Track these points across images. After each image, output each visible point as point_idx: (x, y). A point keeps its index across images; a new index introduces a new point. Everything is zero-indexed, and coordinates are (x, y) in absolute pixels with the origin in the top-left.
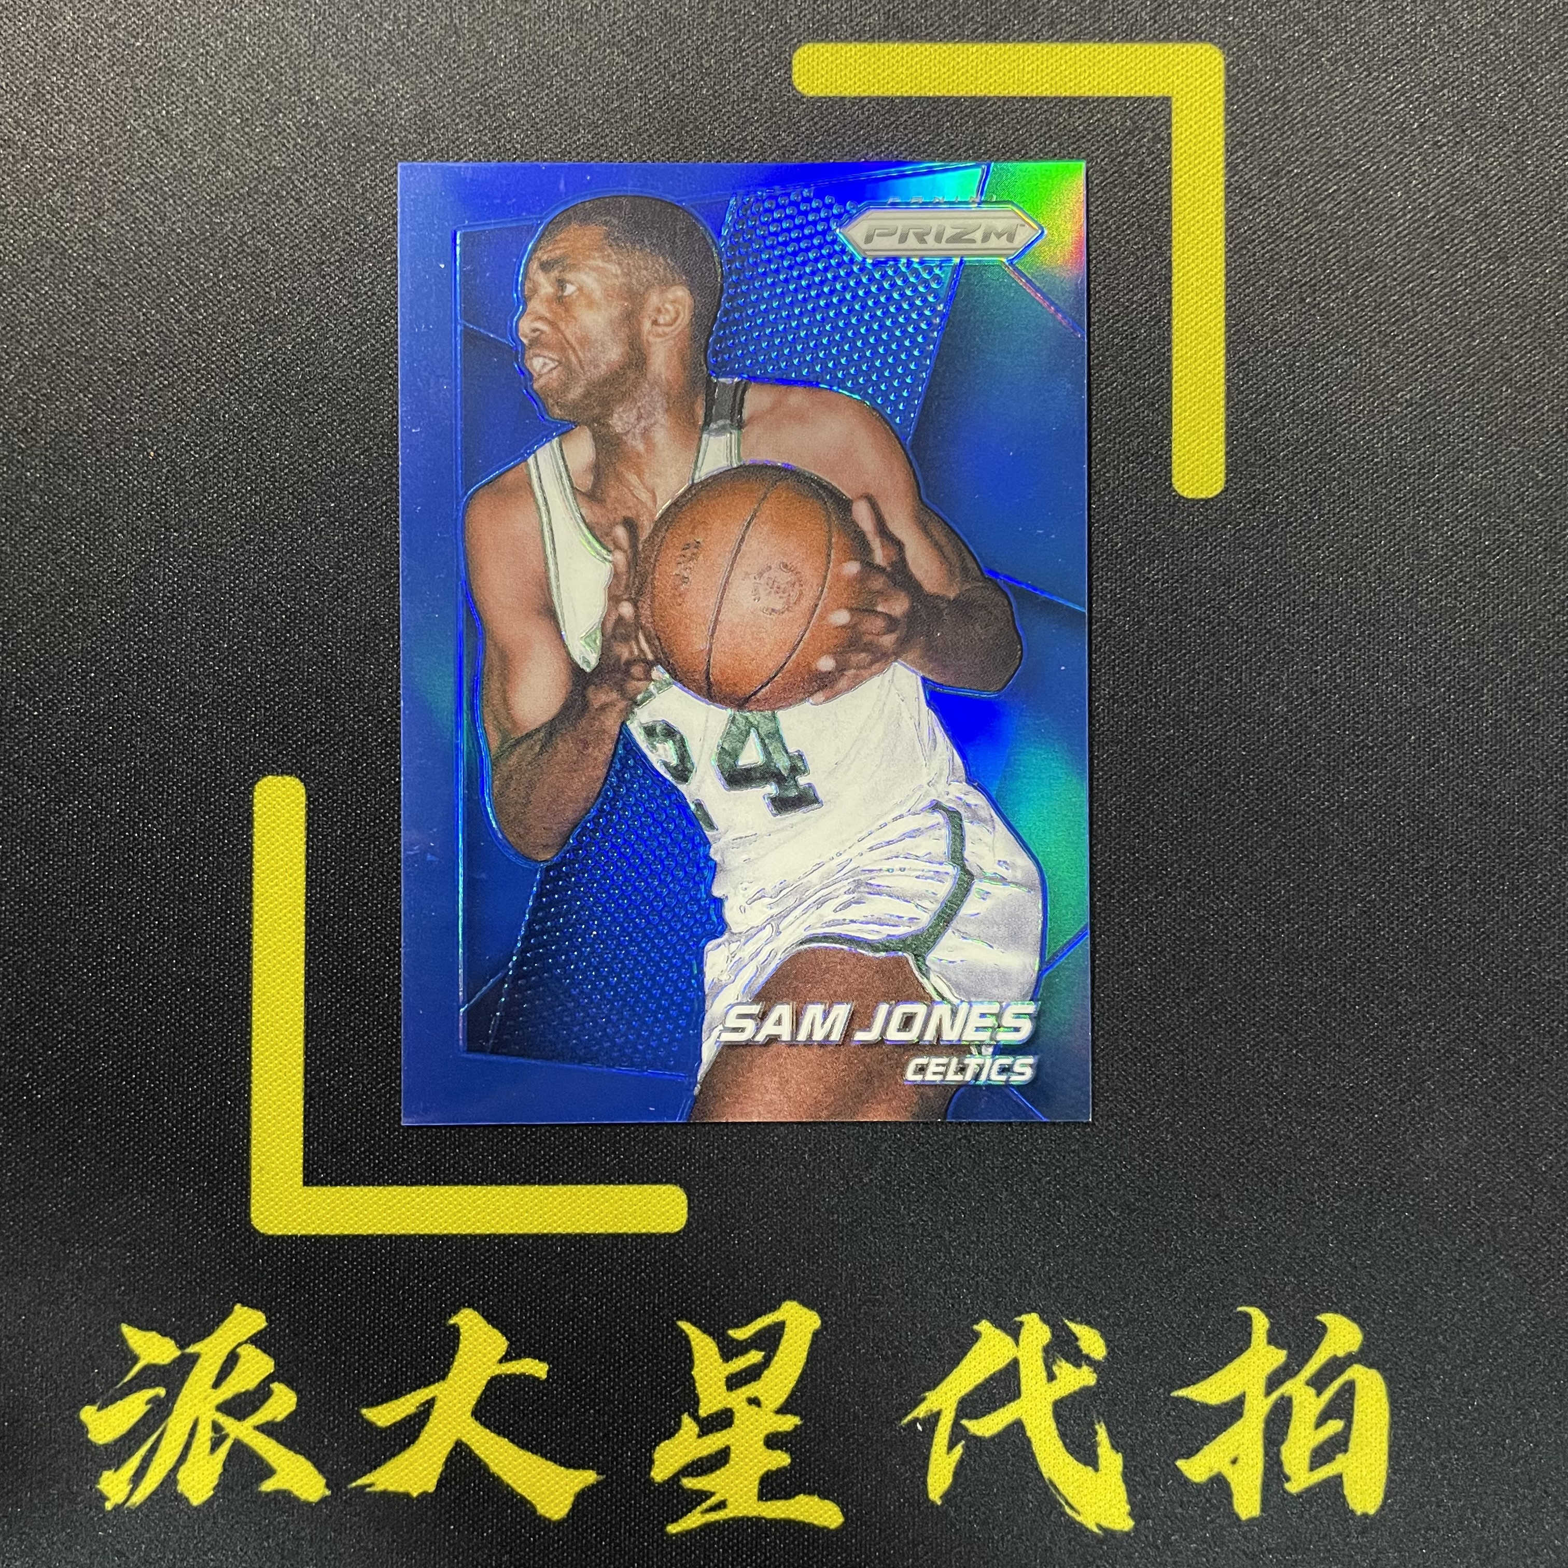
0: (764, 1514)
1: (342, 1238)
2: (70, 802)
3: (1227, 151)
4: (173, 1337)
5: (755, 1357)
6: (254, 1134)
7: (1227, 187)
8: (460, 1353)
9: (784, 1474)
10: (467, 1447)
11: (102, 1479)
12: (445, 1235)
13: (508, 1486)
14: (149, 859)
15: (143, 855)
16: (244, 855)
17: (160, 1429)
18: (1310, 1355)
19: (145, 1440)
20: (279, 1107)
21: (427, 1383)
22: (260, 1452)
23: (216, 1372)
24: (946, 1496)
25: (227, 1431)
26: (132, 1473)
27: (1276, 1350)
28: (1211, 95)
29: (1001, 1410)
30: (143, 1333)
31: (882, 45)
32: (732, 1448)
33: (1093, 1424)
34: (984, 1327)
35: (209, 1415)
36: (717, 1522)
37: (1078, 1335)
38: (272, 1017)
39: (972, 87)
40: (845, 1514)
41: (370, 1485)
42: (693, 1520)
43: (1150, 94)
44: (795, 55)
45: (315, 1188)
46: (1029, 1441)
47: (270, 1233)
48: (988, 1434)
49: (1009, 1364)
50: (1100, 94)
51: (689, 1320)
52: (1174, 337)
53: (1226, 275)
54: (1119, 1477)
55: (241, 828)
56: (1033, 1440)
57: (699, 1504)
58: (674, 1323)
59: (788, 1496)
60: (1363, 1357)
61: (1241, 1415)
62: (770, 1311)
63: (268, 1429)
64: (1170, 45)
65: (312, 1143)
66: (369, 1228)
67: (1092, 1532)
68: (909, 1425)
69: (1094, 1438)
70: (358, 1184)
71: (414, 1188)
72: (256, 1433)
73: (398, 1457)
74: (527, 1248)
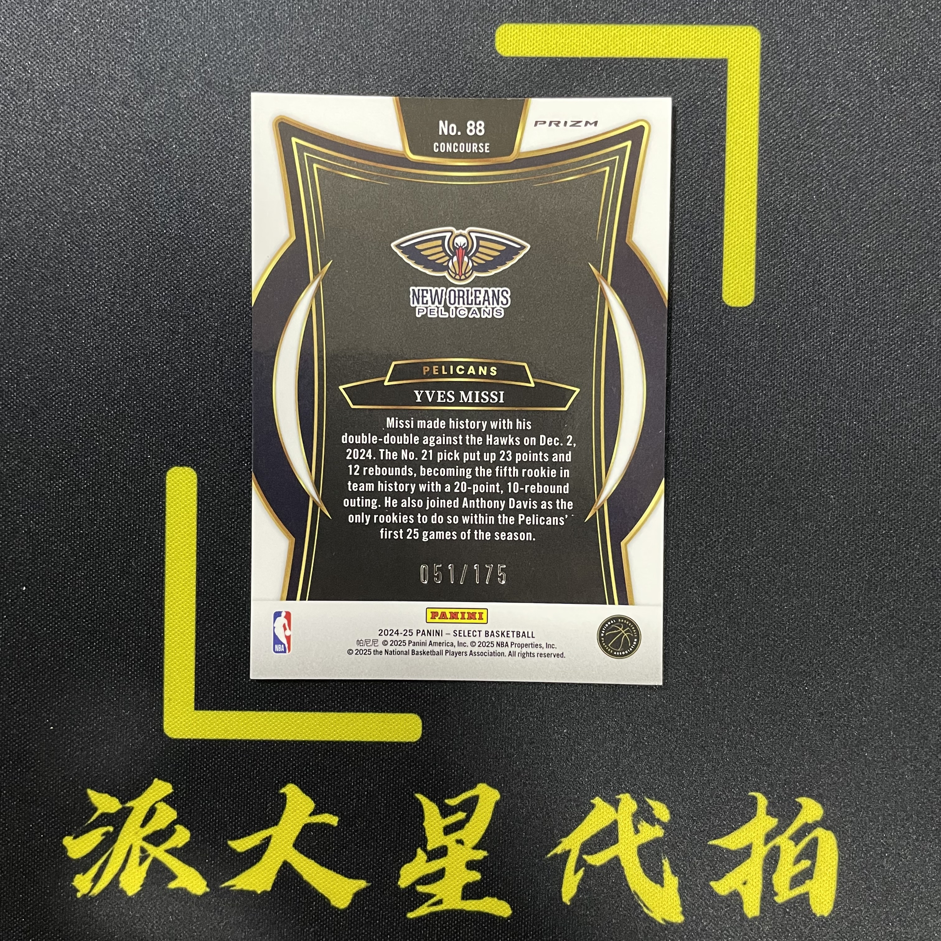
0: (465, 908)
1: (217, 741)
2: (57, 480)
3: (761, 93)
4: (117, 798)
5: (461, 815)
6: (165, 679)
7: (760, 115)
8: (287, 810)
9: (476, 885)
10: (290, 865)
11: (75, 879)
12: (278, 741)
13: (314, 888)
14: (104, 515)
15: (101, 512)
16: (161, 513)
17: (110, 851)
18: (792, 823)
19: (101, 857)
20: (180, 663)
21: (266, 827)
22: (168, 865)
23: (143, 818)
24: (572, 900)
25: (149, 852)
26: (93, 876)
27: (771, 819)
28: (752, 58)
29: (607, 850)
30: (100, 794)
31: (551, 25)
32: (447, 869)
33: (661, 859)
34: (597, 801)
35: (139, 843)
36: (438, 912)
37: (653, 807)
38: (177, 610)
39: (606, 51)
40: (512, 909)
41: (233, 886)
42: (423, 910)
43: (715, 57)
44: (498, 30)
45: (201, 712)
46: (623, 868)
47: (175, 737)
48: (598, 864)
49: (612, 823)
50: (684, 57)
51: (422, 793)
52: (725, 207)
53: (758, 170)
54: (676, 891)
55: (159, 498)
56: (625, 868)
57: (426, 901)
58: (413, 794)
59: (479, 896)
60: (822, 823)
61: (749, 856)
62: (470, 789)
63: (172, 852)
64: (728, 27)
65: (199, 685)
66: (233, 736)
67: (659, 923)
68: (553, 858)
69: (662, 868)
70: (227, 710)
71: (260, 713)
72: (166, 854)
73: (249, 870)
74: (326, 749)
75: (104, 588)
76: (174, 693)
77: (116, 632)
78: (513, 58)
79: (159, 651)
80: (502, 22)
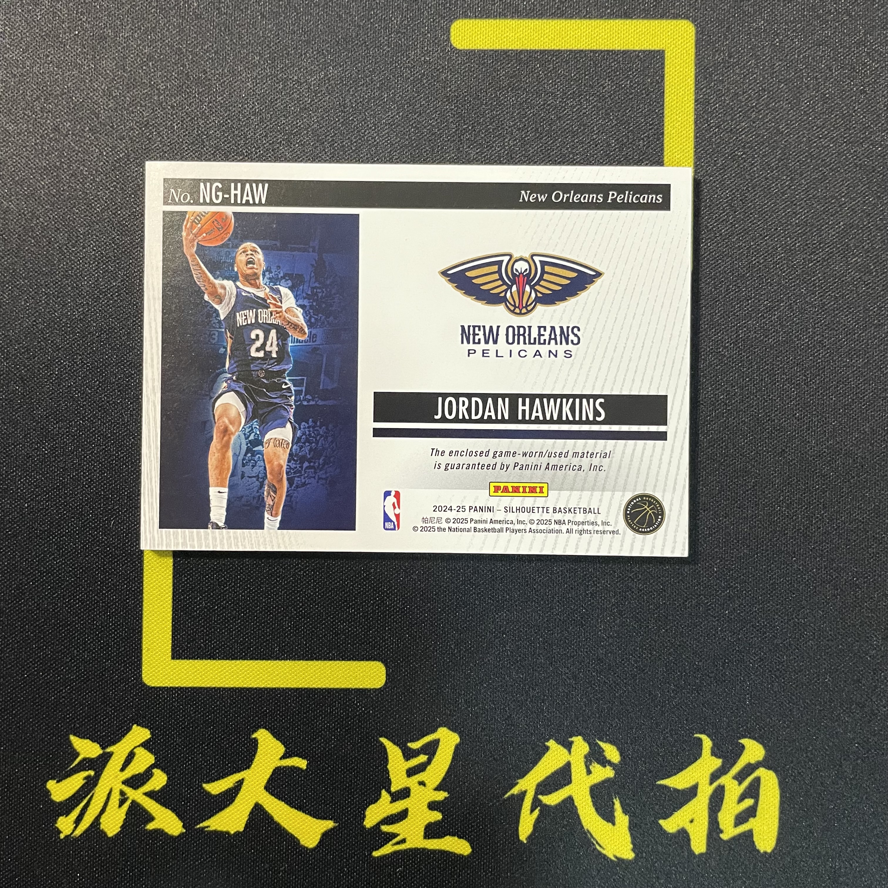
0: (426, 847)
1: (193, 689)
2: (44, 444)
3: (696, 81)
4: (98, 743)
5: (423, 758)
6: (144, 630)
7: (696, 102)
8: (258, 754)
9: (438, 825)
10: (261, 805)
11: (58, 821)
12: (250, 688)
13: (284, 828)
14: (87, 476)
15: (84, 473)
17: (91, 794)
18: (735, 762)
19: (82, 801)
20: (158, 615)
21: (239, 770)
22: (146, 808)
23: (122, 763)
24: (530, 838)
25: (128, 795)
26: (75, 817)
27: (716, 759)
28: (687, 49)
29: (561, 790)
30: (83, 740)
31: (501, 21)
32: (409, 809)
33: (612, 799)
34: (551, 743)
35: (118, 786)
36: (401, 850)
37: (604, 749)
39: (552, 44)
40: (472, 847)
41: (207, 827)
42: (387, 849)
43: (653, 49)
44: (452, 26)
45: (178, 661)
46: (576, 807)
47: (153, 685)
48: (553, 804)
49: (565, 764)
50: (624, 49)
51: (386, 737)
53: (695, 151)
54: (627, 829)
56: (578, 807)
57: (391, 840)
58: (378, 739)
59: (440, 835)
60: (765, 763)
61: (695, 795)
62: (432, 733)
63: (150, 795)
64: (664, 21)
65: (176, 636)
66: (208, 683)
67: (611, 860)
68: (509, 798)
69: (613, 808)
70: (202, 659)
71: (233, 661)
72: (144, 796)
73: (223, 811)
74: (296, 696)
75: (87, 544)
76: (152, 644)
77: (98, 585)
78: (467, 51)
79: (138, 604)
80: (456, 18)
